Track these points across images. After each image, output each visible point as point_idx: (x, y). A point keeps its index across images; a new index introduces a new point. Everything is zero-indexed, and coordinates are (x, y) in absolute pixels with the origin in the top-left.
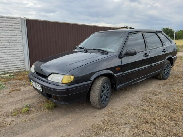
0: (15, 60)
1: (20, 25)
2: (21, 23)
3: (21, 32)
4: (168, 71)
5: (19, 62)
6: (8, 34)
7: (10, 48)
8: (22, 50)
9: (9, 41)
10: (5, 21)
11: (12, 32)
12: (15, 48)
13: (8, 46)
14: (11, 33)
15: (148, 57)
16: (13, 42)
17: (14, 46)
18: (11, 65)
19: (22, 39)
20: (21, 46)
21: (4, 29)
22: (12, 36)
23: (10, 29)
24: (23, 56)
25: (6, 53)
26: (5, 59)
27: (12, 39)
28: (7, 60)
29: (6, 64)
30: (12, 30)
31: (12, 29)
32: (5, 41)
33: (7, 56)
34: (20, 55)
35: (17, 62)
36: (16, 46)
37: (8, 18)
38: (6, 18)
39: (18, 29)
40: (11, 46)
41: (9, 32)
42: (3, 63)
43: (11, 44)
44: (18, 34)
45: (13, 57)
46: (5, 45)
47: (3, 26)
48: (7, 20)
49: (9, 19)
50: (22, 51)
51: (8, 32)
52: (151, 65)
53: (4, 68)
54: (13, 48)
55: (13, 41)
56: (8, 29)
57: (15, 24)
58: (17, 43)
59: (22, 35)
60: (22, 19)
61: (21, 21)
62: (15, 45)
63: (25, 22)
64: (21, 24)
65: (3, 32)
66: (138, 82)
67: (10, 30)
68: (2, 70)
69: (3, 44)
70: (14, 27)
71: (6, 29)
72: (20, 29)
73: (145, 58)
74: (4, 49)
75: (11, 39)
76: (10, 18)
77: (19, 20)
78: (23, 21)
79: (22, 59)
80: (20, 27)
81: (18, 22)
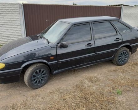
0: (15, 35)
2: (19, 7)
3: (19, 14)
6: (9, 16)
10: (7, 7)
11: (12, 14)
12: (15, 26)
13: (10, 25)
18: (12, 39)
19: (20, 19)
23: (11, 12)
25: (8, 30)
26: (8, 35)
29: (9, 38)
33: (9, 32)
39: (17, 12)
43: (12, 23)
44: (17, 16)
46: (8, 24)
47: (6, 10)
48: (8, 6)
55: (13, 21)
57: (14, 9)
58: (16, 23)
59: (20, 16)
60: (20, 4)
62: (15, 24)
63: (23, 6)
65: (6, 14)
68: (6, 42)
69: (6, 23)
70: (14, 11)
71: (8, 12)
72: (19, 12)
77: (18, 5)
80: (18, 10)
81: (17, 7)
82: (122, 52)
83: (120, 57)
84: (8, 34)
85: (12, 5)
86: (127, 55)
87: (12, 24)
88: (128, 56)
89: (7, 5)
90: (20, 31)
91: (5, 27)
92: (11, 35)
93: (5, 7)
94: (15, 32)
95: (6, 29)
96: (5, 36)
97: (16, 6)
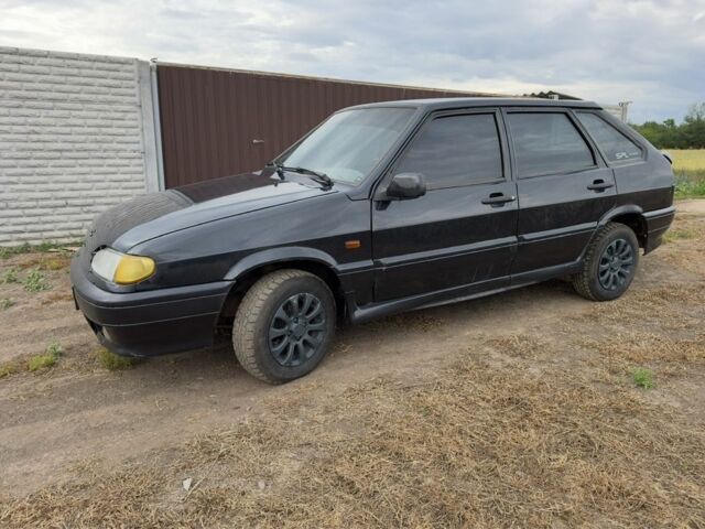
1: (134, 83)
2: (140, 78)
3: (137, 109)
6: (94, 114)
7: (100, 162)
8: (140, 169)
9: (99, 138)
10: (84, 72)
11: (107, 107)
12: (119, 162)
13: (93, 154)
14: (105, 111)
15: (507, 208)
16: (112, 142)
17: (112, 154)
19: (142, 130)
20: (137, 154)
21: (83, 96)
22: (109, 122)
23: (101, 97)
24: (143, 187)
25: (89, 177)
26: (85, 198)
27: (109, 130)
28: (89, 201)
29: (88, 212)
30: (110, 103)
31: (110, 97)
32: (83, 137)
33: (89, 185)
34: (134, 184)
36: (121, 154)
37: (94, 61)
38: (90, 60)
39: (129, 99)
40: (105, 155)
41: (99, 107)
42: (77, 209)
43: (105, 146)
44: (130, 115)
45: (111, 192)
46: (85, 150)
47: (78, 88)
48: (91, 68)
50: (141, 173)
51: (95, 106)
52: (520, 239)
53: (80, 224)
54: (111, 161)
55: (110, 138)
56: (93, 97)
57: (117, 82)
58: (124, 146)
59: (142, 118)
60: (142, 63)
61: (140, 71)
62: (118, 151)
63: (154, 74)
64: (139, 82)
65: (79, 106)
67: (102, 102)
68: (74, 232)
69: (78, 146)
70: (113, 90)
71: (87, 97)
72: (136, 99)
74: (80, 162)
75: (104, 130)
76: (104, 62)
77: (134, 67)
78: (146, 73)
80: (135, 91)
81: (128, 75)
82: (614, 244)
83: (605, 261)
84: (84, 193)
85: (107, 65)
86: (628, 255)
87: (105, 151)
88: (635, 262)
89: (87, 64)
90: (141, 184)
91: (73, 162)
92: (98, 200)
93: (76, 71)
94: (116, 184)
95: (78, 169)
96: (69, 201)
97: (126, 71)
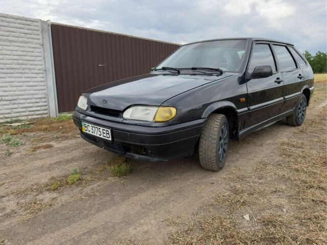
0: (30, 97)
1: (39, 32)
2: (43, 30)
3: (42, 47)
4: (303, 111)
5: (38, 100)
7: (20, 75)
8: (43, 79)
9: (20, 62)
11: (24, 45)
14: (23, 47)
15: (281, 84)
16: (27, 64)
17: (27, 71)
18: (23, 105)
19: (44, 58)
20: (41, 71)
21: (10, 38)
22: (25, 53)
23: (21, 39)
24: (44, 90)
26: (12, 96)
27: (26, 58)
28: (15, 97)
29: (14, 104)
30: (26, 42)
31: (26, 40)
32: (11, 61)
34: (39, 88)
35: (33, 101)
36: (32, 71)
37: (17, 19)
38: (14, 18)
39: (36, 41)
40: (23, 71)
41: (20, 44)
42: (8, 102)
44: (37, 50)
45: (27, 92)
46: (12, 69)
47: (8, 33)
49: (20, 21)
50: (44, 82)
51: (17, 44)
52: (284, 98)
53: (9, 111)
54: (27, 75)
55: (27, 62)
56: (16, 39)
57: (30, 32)
58: (34, 67)
59: (44, 51)
61: (42, 26)
62: (30, 69)
64: (42, 32)
65: (8, 44)
66: (265, 126)
67: (21, 42)
68: (6, 116)
69: (8, 66)
70: (28, 36)
71: (13, 39)
73: (277, 85)
74: (9, 75)
75: (23, 57)
76: (22, 20)
77: (39, 24)
78: (46, 27)
79: (43, 96)
81: (36, 28)
82: (302, 101)
85: (24, 22)
87: (23, 69)
91: (5, 75)
92: (20, 97)
97: (34, 26)
